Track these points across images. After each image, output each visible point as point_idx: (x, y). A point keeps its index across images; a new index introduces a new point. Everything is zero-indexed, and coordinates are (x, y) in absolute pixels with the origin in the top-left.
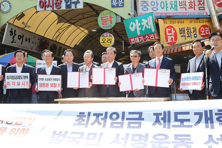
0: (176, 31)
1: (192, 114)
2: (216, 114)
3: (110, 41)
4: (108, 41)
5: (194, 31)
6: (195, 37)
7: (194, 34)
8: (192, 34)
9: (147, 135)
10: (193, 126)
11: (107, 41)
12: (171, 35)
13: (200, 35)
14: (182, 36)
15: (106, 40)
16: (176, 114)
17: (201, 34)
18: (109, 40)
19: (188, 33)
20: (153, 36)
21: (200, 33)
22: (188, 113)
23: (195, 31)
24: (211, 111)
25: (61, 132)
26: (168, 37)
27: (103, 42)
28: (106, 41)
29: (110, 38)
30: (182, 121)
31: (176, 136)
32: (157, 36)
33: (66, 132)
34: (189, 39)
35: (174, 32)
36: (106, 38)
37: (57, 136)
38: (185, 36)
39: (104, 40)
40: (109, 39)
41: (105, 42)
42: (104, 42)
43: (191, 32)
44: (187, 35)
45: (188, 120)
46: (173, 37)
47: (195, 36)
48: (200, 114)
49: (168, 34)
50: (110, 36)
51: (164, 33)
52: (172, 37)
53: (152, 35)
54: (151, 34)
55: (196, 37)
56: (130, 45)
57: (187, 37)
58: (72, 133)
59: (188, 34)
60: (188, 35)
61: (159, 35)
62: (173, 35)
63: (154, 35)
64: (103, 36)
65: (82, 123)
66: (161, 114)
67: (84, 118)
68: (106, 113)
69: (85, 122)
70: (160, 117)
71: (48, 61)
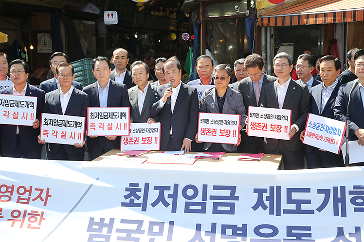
1: (314, 191)
2: (351, 193)
9: (245, 226)
10: (316, 211)
16: (290, 191)
22: (308, 190)
24: (343, 188)
25: (102, 220)
30: (299, 203)
31: (290, 229)
33: (112, 220)
37: (97, 227)
45: (309, 202)
48: (326, 192)
58: (123, 221)
65: (136, 201)
66: (265, 191)
67: (138, 193)
68: (176, 186)
69: (141, 201)
70: (265, 195)
71: (67, 83)
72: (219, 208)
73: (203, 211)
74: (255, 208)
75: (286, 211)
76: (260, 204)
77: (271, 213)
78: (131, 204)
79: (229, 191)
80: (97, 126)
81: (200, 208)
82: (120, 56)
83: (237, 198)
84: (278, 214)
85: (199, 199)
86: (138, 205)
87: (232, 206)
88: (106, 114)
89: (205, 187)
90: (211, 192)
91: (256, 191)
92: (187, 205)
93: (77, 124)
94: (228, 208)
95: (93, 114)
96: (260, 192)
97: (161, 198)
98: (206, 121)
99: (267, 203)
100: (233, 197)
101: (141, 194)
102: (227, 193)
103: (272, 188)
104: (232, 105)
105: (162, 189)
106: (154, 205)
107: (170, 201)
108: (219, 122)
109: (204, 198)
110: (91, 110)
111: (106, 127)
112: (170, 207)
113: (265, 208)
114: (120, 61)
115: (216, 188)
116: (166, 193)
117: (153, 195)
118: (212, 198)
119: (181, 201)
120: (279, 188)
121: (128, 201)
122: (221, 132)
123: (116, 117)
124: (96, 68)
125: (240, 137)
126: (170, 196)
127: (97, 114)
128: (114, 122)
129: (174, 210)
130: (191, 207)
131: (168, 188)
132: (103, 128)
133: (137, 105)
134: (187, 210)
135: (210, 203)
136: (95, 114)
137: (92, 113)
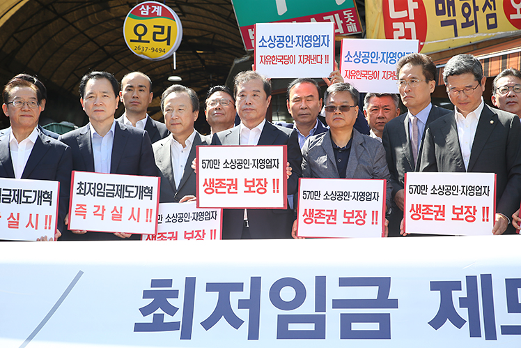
0: (421, 5)
3: (165, 36)
4: (158, 37)
5: (487, 3)
6: (490, 27)
7: (489, 16)
8: (482, 16)
11: (155, 33)
12: (406, 19)
13: (508, 18)
14: (444, 24)
15: (151, 30)
16: (513, 285)
17: (512, 17)
18: (159, 30)
19: (466, 10)
20: (340, 23)
21: (509, 10)
23: (492, 3)
26: (395, 25)
27: (137, 38)
28: (148, 37)
29: (165, 22)
32: (356, 22)
34: (468, 36)
35: (416, 5)
36: (150, 23)
38: (453, 22)
39: (140, 30)
40: (163, 28)
41: (143, 38)
42: (140, 36)
43: (476, 9)
44: (460, 19)
46: (412, 26)
47: (492, 21)
49: (393, 14)
50: (165, 14)
51: (380, 10)
52: (408, 25)
53: (337, 16)
54: (332, 13)
55: (495, 26)
56: (245, 53)
57: (464, 26)
59: (467, 16)
60: (464, 20)
61: (363, 18)
62: (412, 17)
63: (342, 17)
64: (137, 14)
65: (168, 319)
66: (457, 285)
67: (171, 301)
68: (256, 282)
69: (178, 317)
70: (456, 296)
71: (29, 118)
72: (356, 326)
73: (319, 333)
74: (436, 323)
75: (507, 330)
76: (446, 314)
77: (475, 332)
78: (158, 325)
79: (376, 288)
80: (90, 210)
81: (311, 327)
82: (136, 85)
83: (394, 304)
84: (491, 335)
85: (308, 308)
86: (173, 326)
87: (385, 321)
88: (111, 188)
89: (321, 282)
90: (334, 292)
91: (435, 286)
92: (283, 322)
93: (43, 196)
94: (375, 326)
95: (83, 186)
96: (445, 288)
97: (223, 310)
98: (314, 195)
99: (463, 313)
100: (385, 300)
101: (178, 302)
102: (372, 293)
103: (471, 280)
104: (364, 162)
105: (223, 289)
106: (208, 324)
107: (244, 314)
108: (341, 196)
109: (320, 304)
110: (79, 177)
111: (108, 215)
112: (245, 327)
113: (459, 322)
114: (135, 95)
115: (344, 282)
116: (235, 297)
117: (206, 304)
118: (338, 304)
119: (269, 314)
120: (487, 279)
121: (149, 319)
122: (347, 215)
123: (132, 194)
124: (88, 91)
125: (386, 224)
126: (242, 304)
127: (93, 186)
128: (127, 204)
129: (254, 334)
130: (292, 327)
131: (239, 287)
132: (102, 215)
133: (170, 170)
134: (283, 333)
135: (333, 318)
136: (88, 186)
137: (81, 183)
